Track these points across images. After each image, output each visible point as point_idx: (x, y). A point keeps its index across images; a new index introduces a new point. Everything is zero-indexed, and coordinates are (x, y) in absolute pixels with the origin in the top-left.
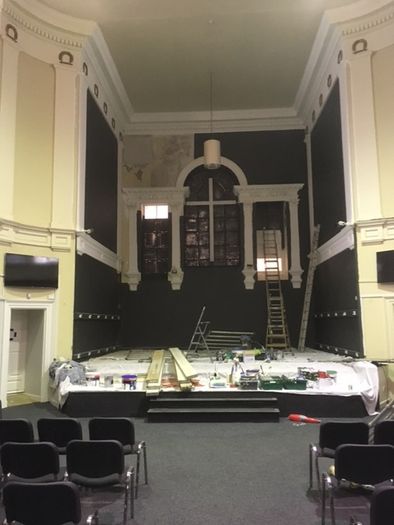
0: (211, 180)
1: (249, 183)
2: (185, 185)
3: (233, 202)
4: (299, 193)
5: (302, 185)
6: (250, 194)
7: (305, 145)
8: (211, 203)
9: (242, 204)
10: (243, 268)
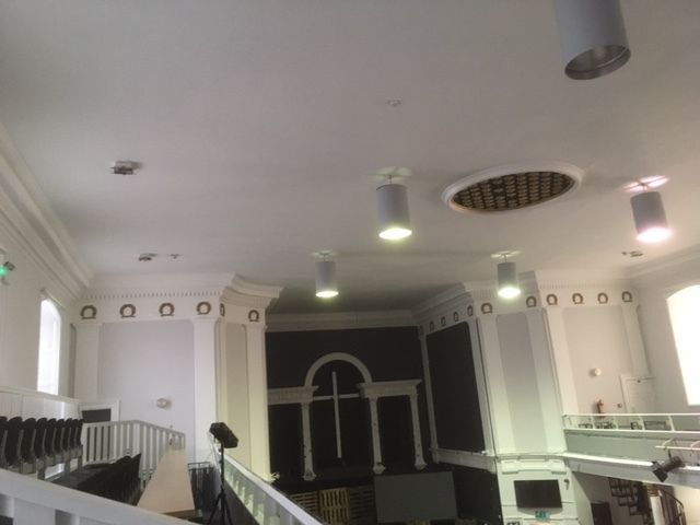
0: (334, 374)
1: (374, 381)
2: (313, 384)
3: (356, 395)
4: (417, 387)
5: (419, 381)
6: (373, 391)
7: (419, 342)
8: (335, 397)
9: (368, 399)
10: (372, 466)
